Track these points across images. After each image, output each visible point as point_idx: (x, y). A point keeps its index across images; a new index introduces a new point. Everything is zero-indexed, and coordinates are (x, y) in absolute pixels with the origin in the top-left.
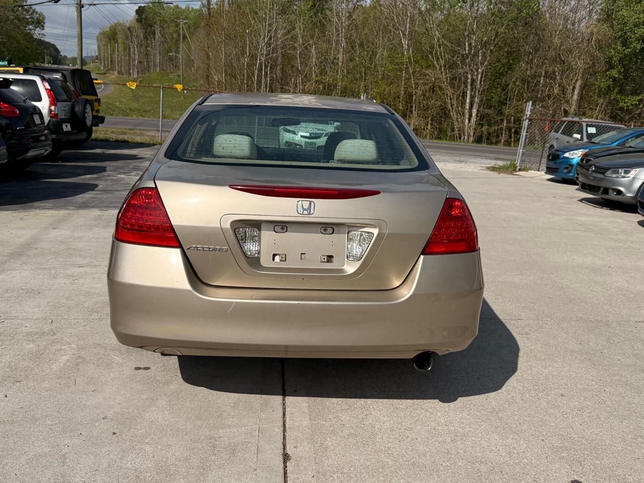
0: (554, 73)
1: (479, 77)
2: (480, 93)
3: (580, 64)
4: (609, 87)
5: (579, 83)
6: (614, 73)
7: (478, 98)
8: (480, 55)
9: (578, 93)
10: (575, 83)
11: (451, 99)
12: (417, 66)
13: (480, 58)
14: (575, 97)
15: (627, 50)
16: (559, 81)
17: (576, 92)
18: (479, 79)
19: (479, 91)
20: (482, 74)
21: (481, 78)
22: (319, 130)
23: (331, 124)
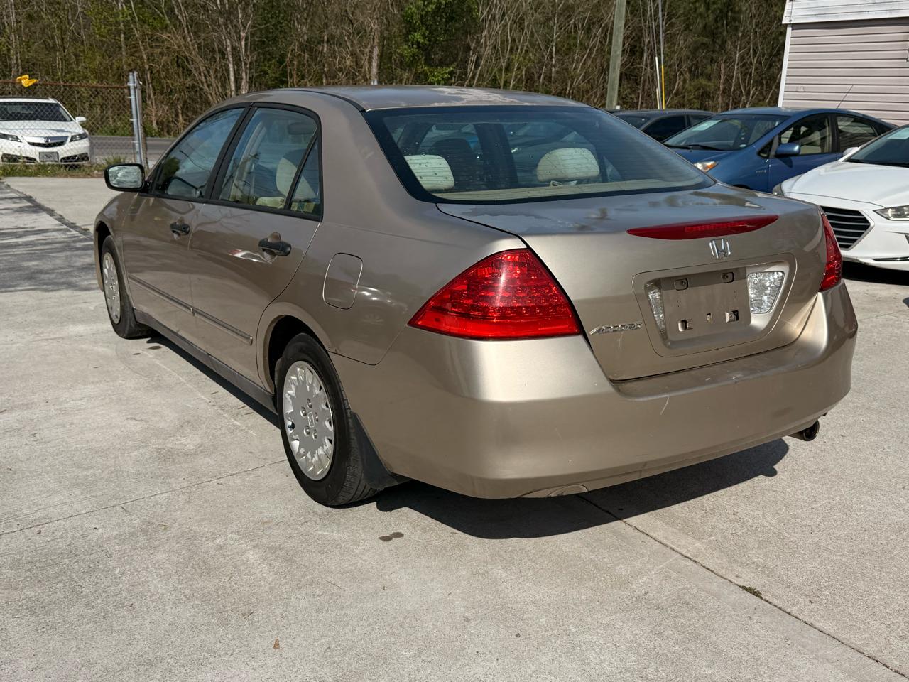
0: (342, 36)
1: (243, 43)
2: (248, 66)
3: (374, 25)
4: (414, 55)
5: (376, 52)
6: (418, 36)
7: (246, 75)
8: (240, 11)
9: (377, 65)
10: (371, 52)
11: (205, 76)
12: (146, 26)
13: (240, 16)
14: (374, 70)
15: (431, 6)
16: (350, 49)
17: (374, 64)
18: (243, 47)
19: (246, 64)
20: (246, 39)
21: (246, 45)
22: (58, 131)
23: (71, 120)
